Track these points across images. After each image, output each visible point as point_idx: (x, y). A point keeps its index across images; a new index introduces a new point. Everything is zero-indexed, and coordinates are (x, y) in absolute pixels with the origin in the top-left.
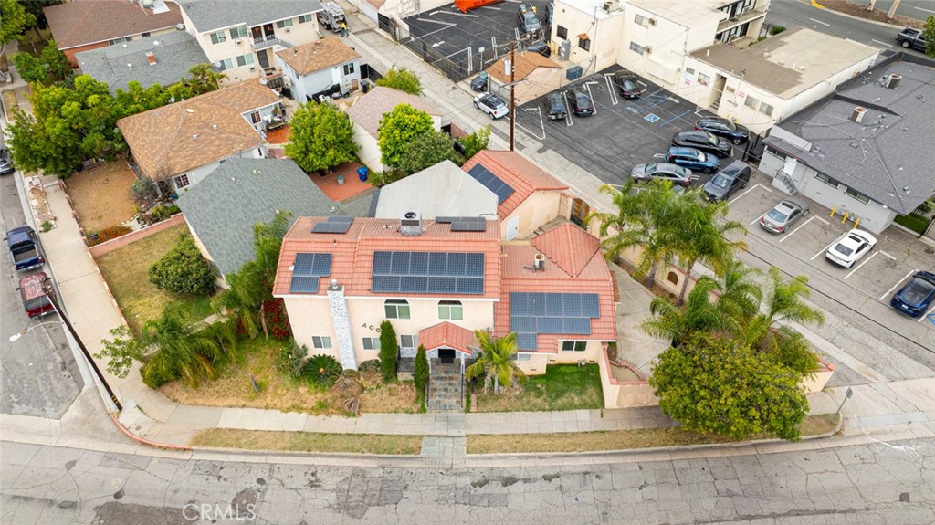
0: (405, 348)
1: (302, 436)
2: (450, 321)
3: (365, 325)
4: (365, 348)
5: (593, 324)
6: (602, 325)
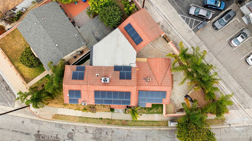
1: (81, 118)
5: (163, 100)
6: (166, 100)
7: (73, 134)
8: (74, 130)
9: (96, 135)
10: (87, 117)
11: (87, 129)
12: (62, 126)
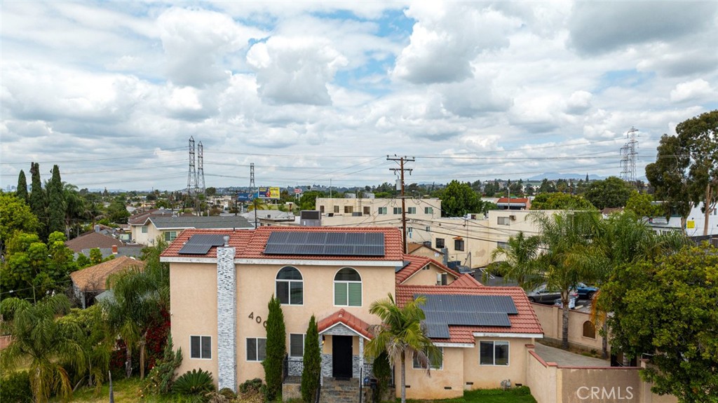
0: (294, 358)
2: (347, 308)
3: (251, 316)
4: (248, 359)
5: (513, 321)
6: (522, 321)
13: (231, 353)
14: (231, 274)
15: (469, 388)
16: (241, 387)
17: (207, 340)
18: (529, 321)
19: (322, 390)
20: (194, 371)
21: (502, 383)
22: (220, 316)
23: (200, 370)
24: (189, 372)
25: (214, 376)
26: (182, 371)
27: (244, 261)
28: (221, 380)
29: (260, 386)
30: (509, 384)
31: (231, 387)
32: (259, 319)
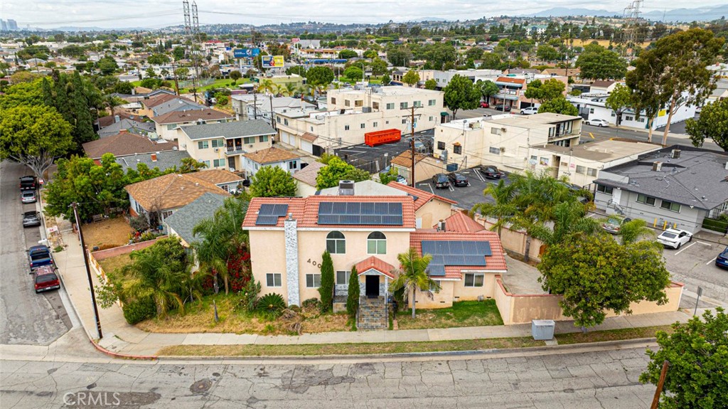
0: (339, 286)
1: (253, 347)
2: (376, 255)
3: (309, 261)
4: (308, 285)
5: (488, 261)
6: (494, 261)
7: (214, 382)
8: (221, 373)
9: (293, 379)
10: (272, 344)
11: (266, 370)
12: (183, 368)
13: (296, 285)
14: (295, 237)
15: (456, 300)
16: (303, 303)
17: (278, 276)
18: (498, 261)
19: (360, 306)
20: (270, 294)
21: (478, 297)
22: (288, 263)
23: (274, 294)
24: (266, 295)
25: (284, 297)
26: (262, 295)
27: (304, 229)
28: (290, 300)
29: (316, 303)
30: (482, 298)
31: (297, 304)
32: (314, 263)
